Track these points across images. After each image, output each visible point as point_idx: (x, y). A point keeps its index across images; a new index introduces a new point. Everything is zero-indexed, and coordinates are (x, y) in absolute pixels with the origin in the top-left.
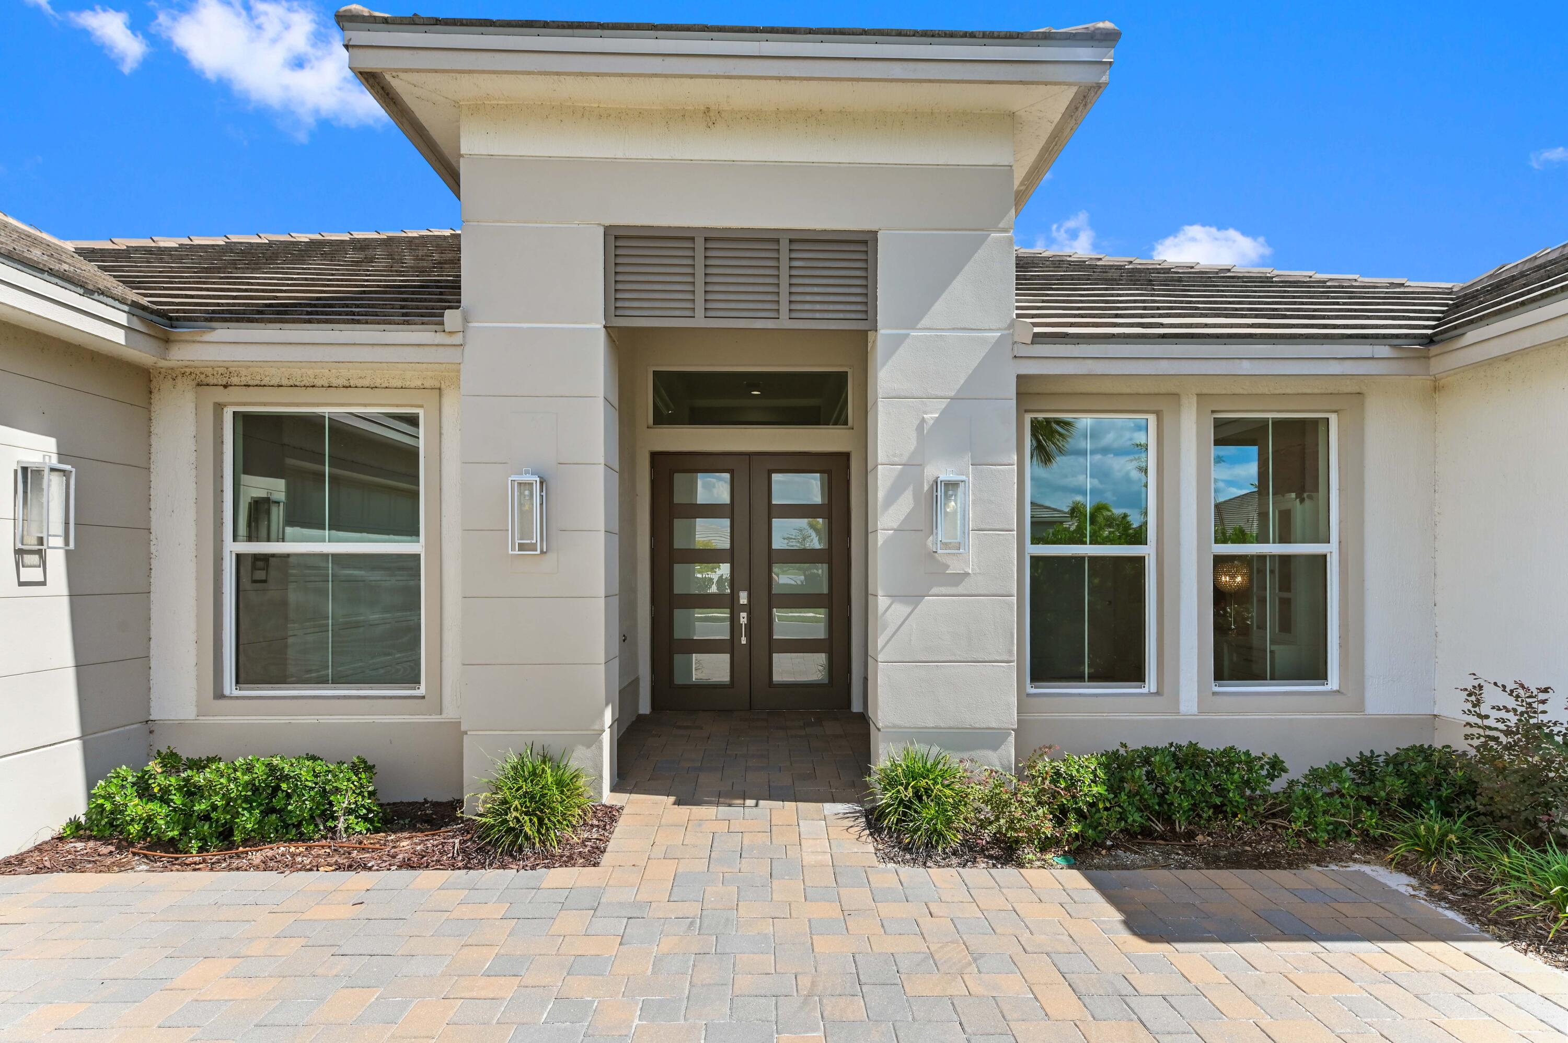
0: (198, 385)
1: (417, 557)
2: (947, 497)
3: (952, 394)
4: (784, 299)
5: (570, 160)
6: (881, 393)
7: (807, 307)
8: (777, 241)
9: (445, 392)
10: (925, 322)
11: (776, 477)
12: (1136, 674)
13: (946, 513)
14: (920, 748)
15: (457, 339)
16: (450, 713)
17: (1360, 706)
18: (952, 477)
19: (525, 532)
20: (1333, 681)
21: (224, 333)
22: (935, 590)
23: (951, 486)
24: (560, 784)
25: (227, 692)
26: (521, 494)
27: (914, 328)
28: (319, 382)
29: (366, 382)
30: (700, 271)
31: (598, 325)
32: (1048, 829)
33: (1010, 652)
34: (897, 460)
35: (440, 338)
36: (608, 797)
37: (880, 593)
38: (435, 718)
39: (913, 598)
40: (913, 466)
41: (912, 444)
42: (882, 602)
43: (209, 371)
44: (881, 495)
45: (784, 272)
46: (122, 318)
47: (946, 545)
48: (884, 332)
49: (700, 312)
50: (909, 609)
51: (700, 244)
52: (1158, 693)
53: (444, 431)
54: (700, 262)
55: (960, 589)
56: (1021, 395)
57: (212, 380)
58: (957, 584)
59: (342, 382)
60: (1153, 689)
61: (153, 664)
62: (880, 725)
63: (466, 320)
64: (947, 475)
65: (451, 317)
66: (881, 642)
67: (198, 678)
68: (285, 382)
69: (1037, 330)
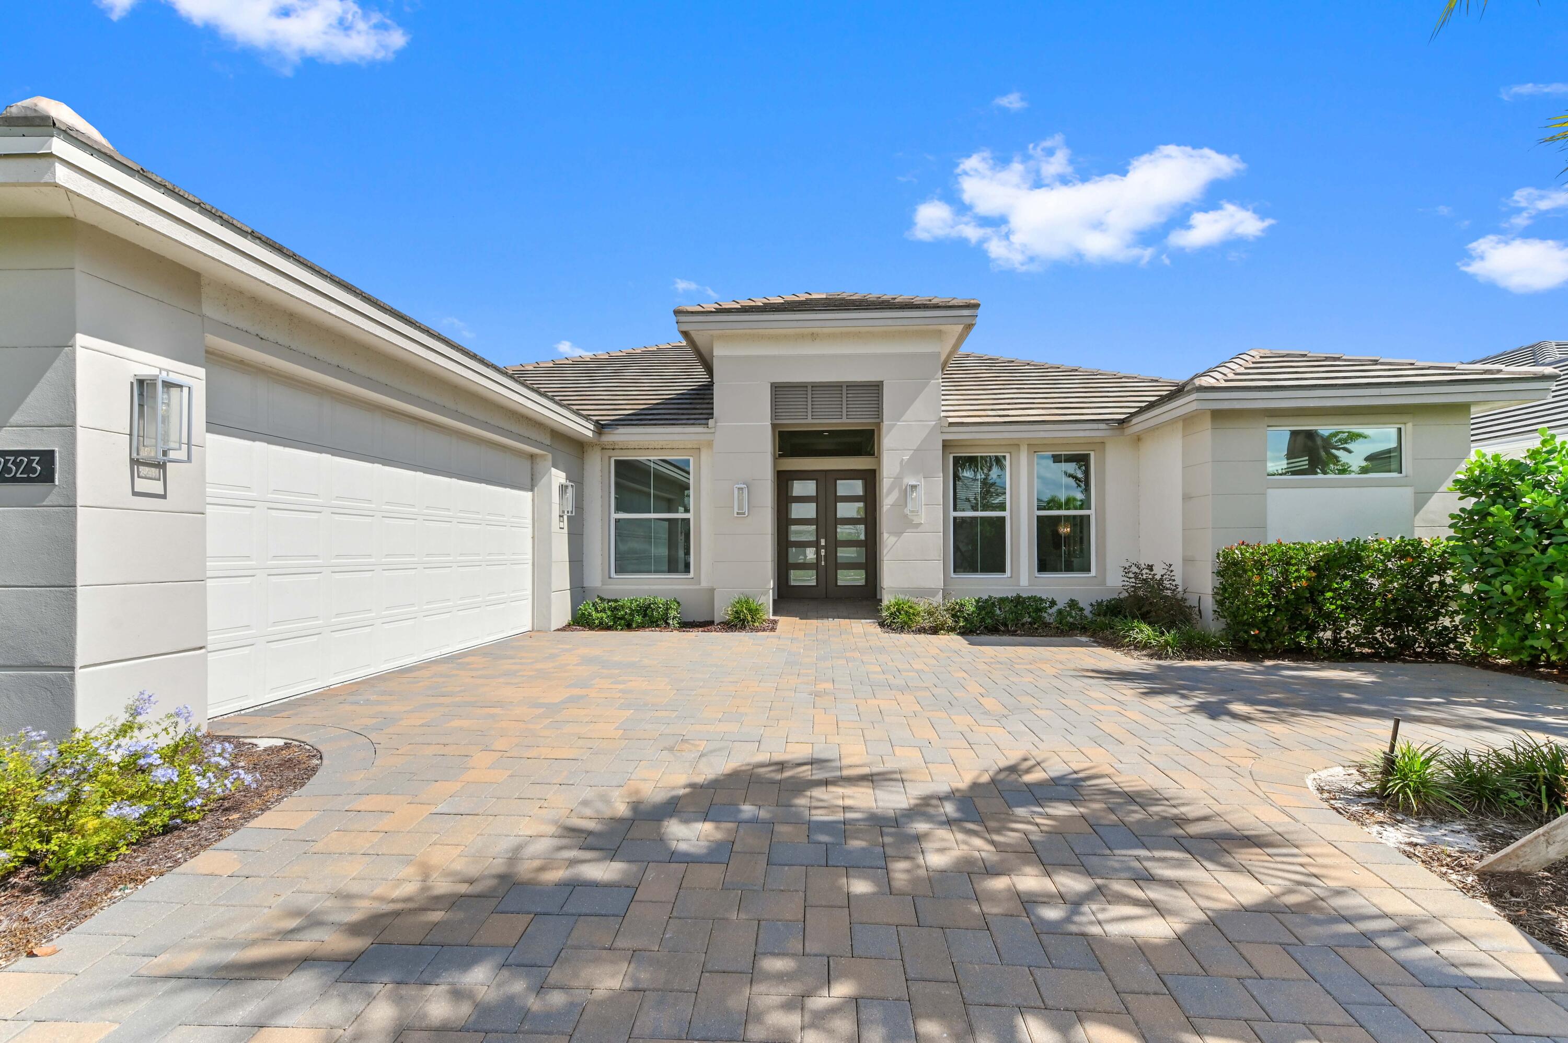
0: (603, 449)
1: (689, 519)
2: (912, 491)
3: (915, 448)
4: (844, 410)
5: (758, 357)
6: (884, 449)
7: (854, 413)
8: (842, 386)
9: (702, 450)
10: (903, 419)
11: (838, 482)
12: (1002, 570)
13: (912, 498)
14: (901, 597)
15: (712, 430)
16: (705, 584)
17: (1103, 582)
18: (914, 483)
19: (740, 507)
20: (1093, 572)
21: (622, 430)
22: (908, 531)
23: (914, 487)
24: (750, 610)
25: (612, 576)
26: (738, 493)
27: (899, 421)
28: (650, 447)
29: (669, 447)
30: (809, 400)
31: (768, 423)
32: (950, 622)
33: (940, 556)
34: (892, 476)
35: (705, 430)
36: (772, 617)
37: (885, 532)
38: (697, 587)
39: (898, 534)
40: (898, 478)
41: (898, 470)
42: (885, 535)
43: (606, 443)
44: (885, 491)
45: (844, 399)
46: (592, 427)
47: (913, 512)
48: (886, 423)
49: (810, 417)
50: (896, 539)
51: (809, 389)
52: (1011, 577)
53: (702, 466)
54: (809, 396)
55: (919, 530)
56: (944, 446)
57: (607, 447)
58: (917, 528)
59: (660, 447)
60: (1009, 576)
61: (584, 564)
62: (885, 587)
63: (716, 422)
64: (913, 482)
65: (711, 422)
66: (885, 552)
67: (602, 570)
68: (637, 447)
69: (951, 420)
